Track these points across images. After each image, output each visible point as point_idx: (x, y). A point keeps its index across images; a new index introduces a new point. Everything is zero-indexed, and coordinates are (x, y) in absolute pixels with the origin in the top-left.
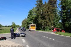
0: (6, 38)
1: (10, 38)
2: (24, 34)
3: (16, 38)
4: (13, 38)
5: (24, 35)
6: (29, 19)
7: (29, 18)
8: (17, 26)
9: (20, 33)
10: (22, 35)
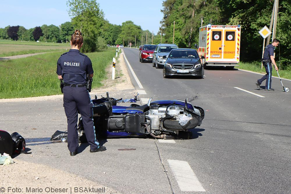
0: (22, 141)
1: (56, 138)
2: (188, 108)
3: (110, 143)
4: (85, 142)
5: (184, 119)
8: (117, 30)
9: (145, 101)
10: (164, 116)
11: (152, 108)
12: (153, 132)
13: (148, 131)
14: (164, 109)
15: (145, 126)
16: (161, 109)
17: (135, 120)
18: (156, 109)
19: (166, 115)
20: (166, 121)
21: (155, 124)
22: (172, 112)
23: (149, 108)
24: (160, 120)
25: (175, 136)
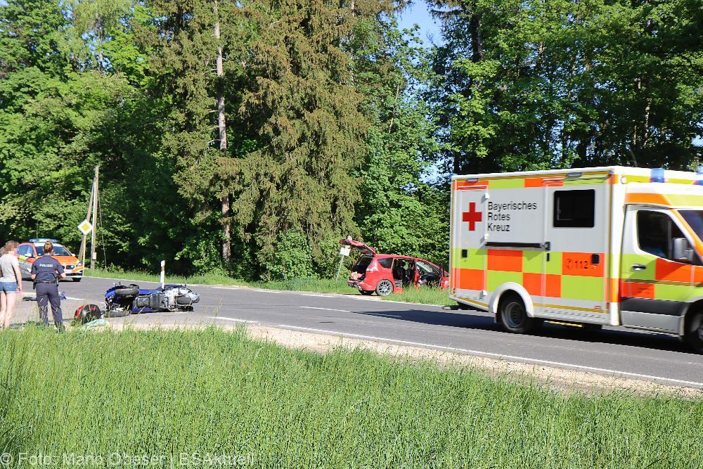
10: (177, 295)
11: (167, 290)
12: (169, 307)
13: (166, 307)
15: (164, 303)
16: (174, 290)
17: (157, 299)
18: (170, 290)
19: (179, 294)
20: (179, 298)
21: (172, 301)
22: (183, 292)
23: (163, 290)
24: (175, 297)
25: (183, 309)
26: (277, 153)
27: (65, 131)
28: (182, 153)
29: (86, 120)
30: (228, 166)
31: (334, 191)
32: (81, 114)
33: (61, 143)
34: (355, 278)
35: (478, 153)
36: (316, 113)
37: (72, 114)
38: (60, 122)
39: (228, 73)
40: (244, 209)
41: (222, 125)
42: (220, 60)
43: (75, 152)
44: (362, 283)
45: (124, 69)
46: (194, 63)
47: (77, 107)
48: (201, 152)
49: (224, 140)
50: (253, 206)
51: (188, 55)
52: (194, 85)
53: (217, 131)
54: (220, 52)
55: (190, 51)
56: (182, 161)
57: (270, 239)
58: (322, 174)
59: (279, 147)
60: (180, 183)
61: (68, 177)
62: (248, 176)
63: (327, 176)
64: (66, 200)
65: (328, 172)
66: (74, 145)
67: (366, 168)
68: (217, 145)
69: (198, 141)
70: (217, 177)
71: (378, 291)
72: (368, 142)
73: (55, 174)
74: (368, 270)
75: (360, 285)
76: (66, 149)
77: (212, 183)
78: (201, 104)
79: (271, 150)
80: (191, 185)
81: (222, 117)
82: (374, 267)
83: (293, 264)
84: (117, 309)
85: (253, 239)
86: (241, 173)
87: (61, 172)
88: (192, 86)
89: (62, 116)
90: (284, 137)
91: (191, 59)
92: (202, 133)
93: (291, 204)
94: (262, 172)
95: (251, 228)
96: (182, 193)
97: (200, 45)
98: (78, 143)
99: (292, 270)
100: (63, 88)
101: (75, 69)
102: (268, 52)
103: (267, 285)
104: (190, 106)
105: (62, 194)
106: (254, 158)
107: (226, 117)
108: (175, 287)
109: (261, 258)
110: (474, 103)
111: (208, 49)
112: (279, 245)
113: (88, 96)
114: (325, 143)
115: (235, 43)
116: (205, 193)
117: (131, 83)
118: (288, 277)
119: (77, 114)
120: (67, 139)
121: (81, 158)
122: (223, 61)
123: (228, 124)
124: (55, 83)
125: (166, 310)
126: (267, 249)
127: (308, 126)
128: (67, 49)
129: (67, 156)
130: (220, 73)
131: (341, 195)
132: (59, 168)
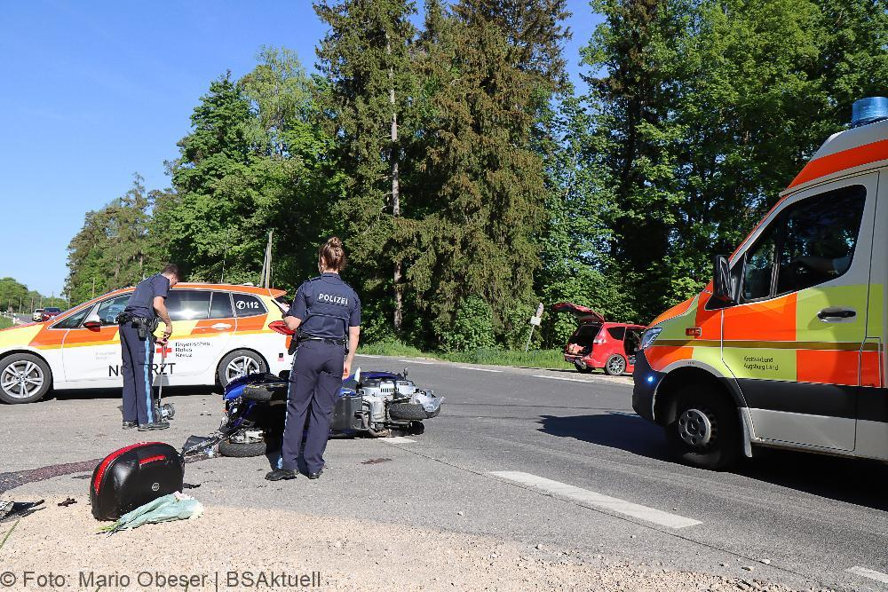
6: (204, 202)
7: (195, 184)
10: (391, 399)
11: (368, 385)
12: (373, 427)
13: (366, 425)
14: (390, 385)
15: (360, 417)
16: (384, 386)
17: (344, 408)
18: (375, 386)
19: (396, 395)
20: (395, 405)
21: (379, 414)
22: (404, 390)
23: (359, 386)
24: (387, 404)
25: (403, 431)
26: (455, 216)
27: (246, 208)
28: (354, 217)
29: (266, 199)
30: (405, 228)
31: (515, 258)
32: (261, 194)
33: (242, 219)
34: (575, 352)
35: (665, 220)
36: (498, 174)
37: (254, 194)
38: (242, 200)
39: (402, 138)
40: (420, 274)
41: (395, 192)
42: (394, 126)
43: (255, 226)
44: (587, 358)
45: (301, 152)
46: (369, 126)
47: (258, 187)
48: (374, 217)
49: (397, 207)
50: (428, 272)
51: (364, 117)
52: (367, 148)
53: (391, 196)
54: (395, 119)
55: (366, 114)
56: (354, 226)
57: (447, 307)
58: (502, 239)
59: (457, 210)
60: (351, 248)
61: (249, 250)
62: (426, 239)
63: (508, 241)
64: (246, 271)
65: (509, 237)
66: (253, 220)
67: (546, 235)
68: (390, 210)
69: (370, 205)
70: (391, 242)
71: (609, 369)
72: (549, 207)
73: (237, 248)
74: (595, 341)
75: (585, 361)
76: (246, 223)
77: (386, 248)
78: (374, 169)
79: (449, 214)
80: (363, 250)
81: (395, 184)
82: (602, 338)
83: (476, 333)
84: (249, 434)
85: (429, 307)
86: (419, 236)
87: (242, 246)
88: (365, 150)
89: (244, 195)
90: (464, 199)
91: (367, 122)
92: (376, 198)
93: (473, 270)
94: (440, 236)
95: (427, 295)
96: (353, 258)
97: (375, 107)
98: (256, 219)
99: (474, 340)
100: (247, 171)
101: (257, 153)
102: (449, 107)
103: (446, 355)
104: (362, 169)
105: (244, 266)
106: (431, 220)
107: (399, 184)
108: (386, 377)
109: (437, 328)
110: (663, 167)
111: (384, 112)
112: (460, 312)
113: (268, 178)
114: (508, 204)
115: (410, 111)
116: (379, 258)
117: (307, 166)
118: (470, 349)
119: (257, 193)
120: (248, 215)
121: (260, 232)
122: (398, 128)
123: (401, 190)
124: (240, 166)
125: (367, 435)
126: (445, 317)
127: (489, 186)
128: (250, 136)
129: (247, 231)
130: (394, 137)
131: (523, 260)
132: (240, 242)
